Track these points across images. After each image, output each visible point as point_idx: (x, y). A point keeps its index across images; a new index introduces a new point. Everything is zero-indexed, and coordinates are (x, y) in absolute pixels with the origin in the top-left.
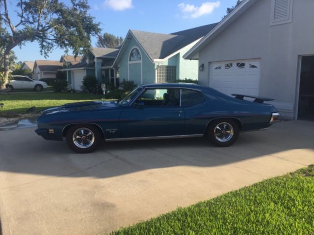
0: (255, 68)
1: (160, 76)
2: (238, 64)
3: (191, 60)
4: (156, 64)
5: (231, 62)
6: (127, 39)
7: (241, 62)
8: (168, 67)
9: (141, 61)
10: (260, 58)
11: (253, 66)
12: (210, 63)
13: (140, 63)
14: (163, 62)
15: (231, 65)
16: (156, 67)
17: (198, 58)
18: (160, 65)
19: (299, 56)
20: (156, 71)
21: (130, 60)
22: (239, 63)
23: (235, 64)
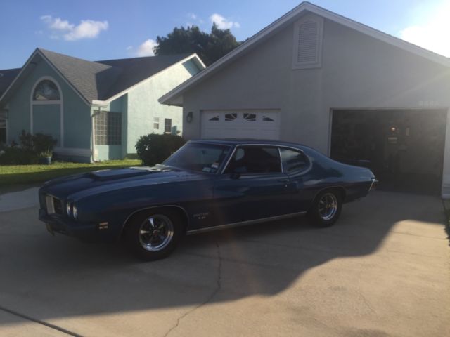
0: (269, 122)
1: (98, 128)
2: (245, 115)
3: (169, 105)
4: (93, 109)
5: (235, 112)
6: (31, 63)
7: (250, 113)
8: (109, 113)
9: (61, 102)
10: (279, 109)
11: (268, 119)
12: (202, 111)
13: (59, 105)
14: (105, 106)
15: (235, 115)
16: (92, 113)
17: (181, 102)
18: (102, 109)
19: (331, 109)
20: (93, 119)
21: (35, 99)
22: (247, 114)
23: (240, 115)
